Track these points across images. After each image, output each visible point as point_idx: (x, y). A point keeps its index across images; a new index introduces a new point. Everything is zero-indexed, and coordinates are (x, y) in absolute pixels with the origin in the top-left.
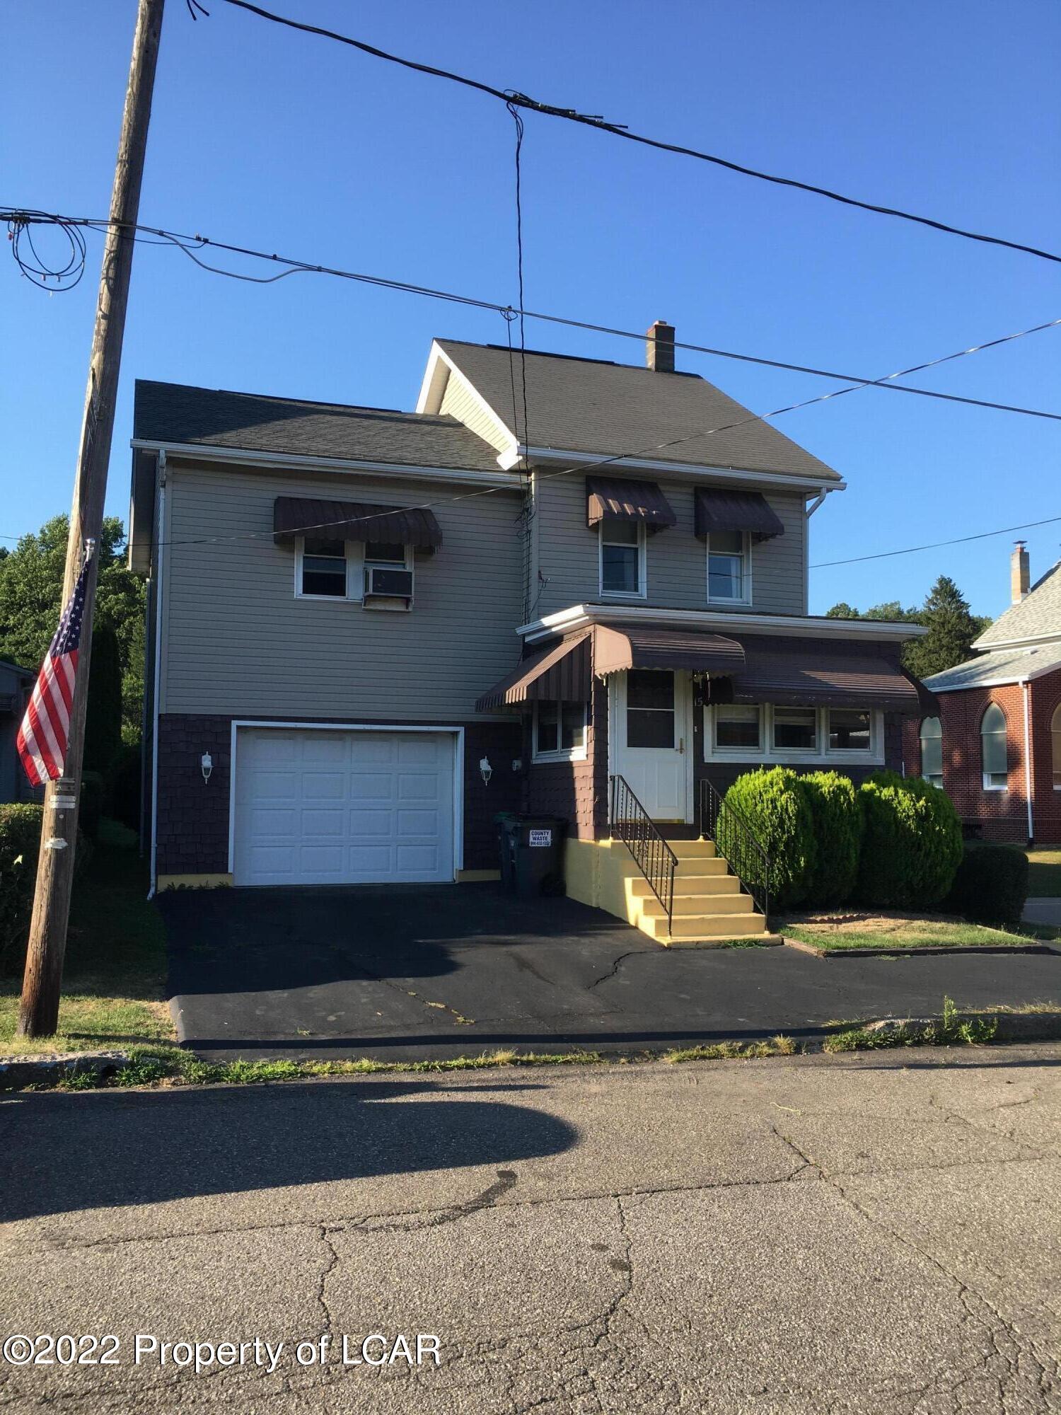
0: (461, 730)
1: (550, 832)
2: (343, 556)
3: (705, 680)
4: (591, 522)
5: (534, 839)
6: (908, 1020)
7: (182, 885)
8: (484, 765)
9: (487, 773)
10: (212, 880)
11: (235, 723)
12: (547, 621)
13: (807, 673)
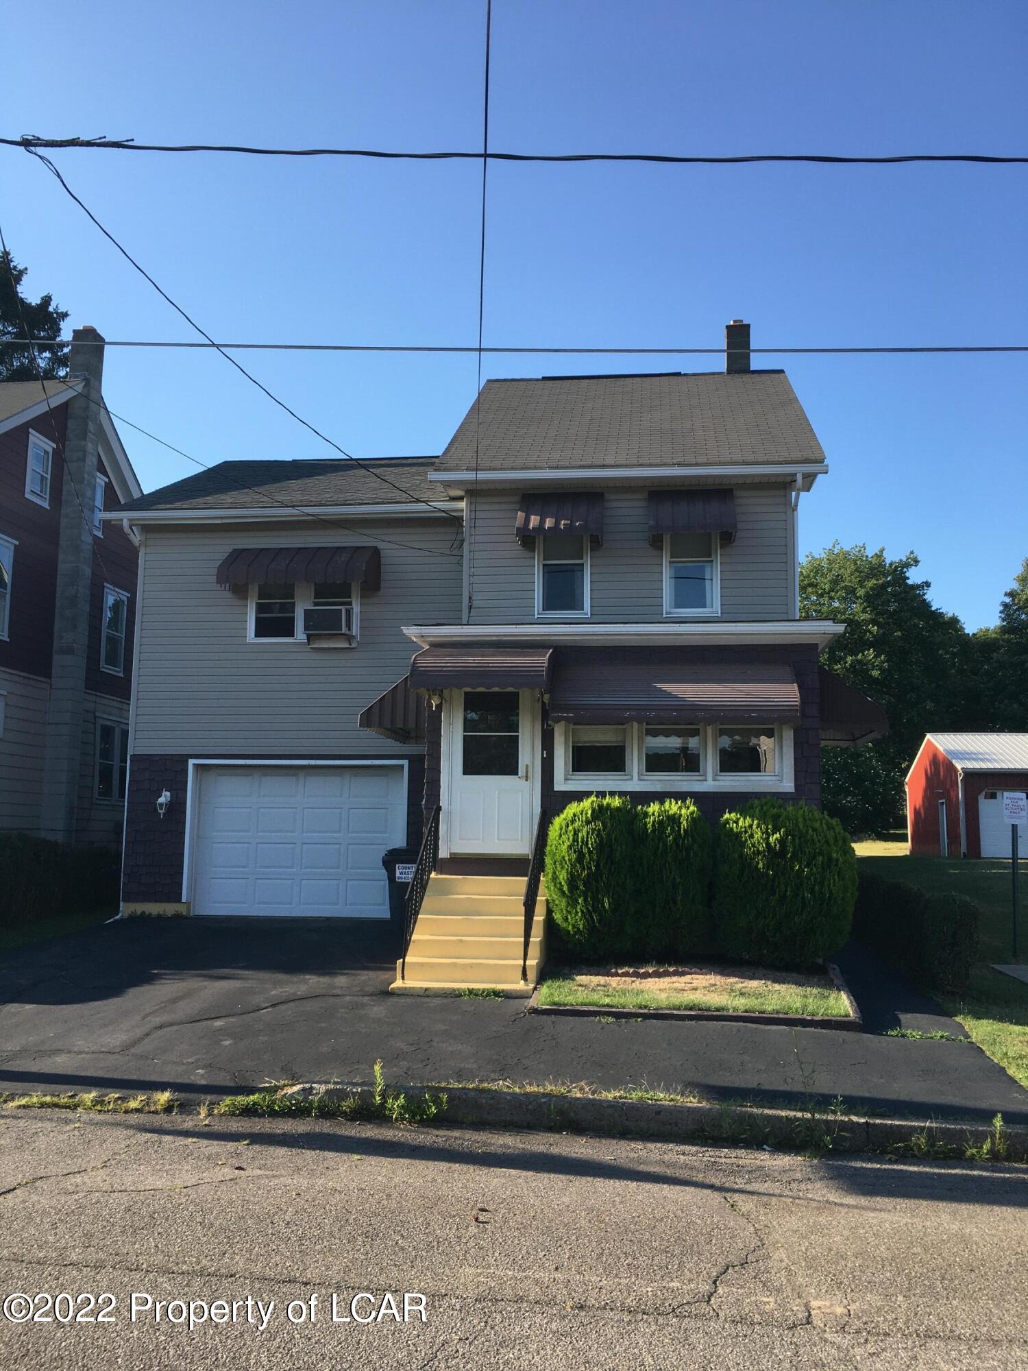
0: (405, 763)
2: (293, 599)
5: (401, 873)
6: (331, 1086)
7: (143, 913)
10: (169, 909)
11: (191, 762)
13: (659, 686)
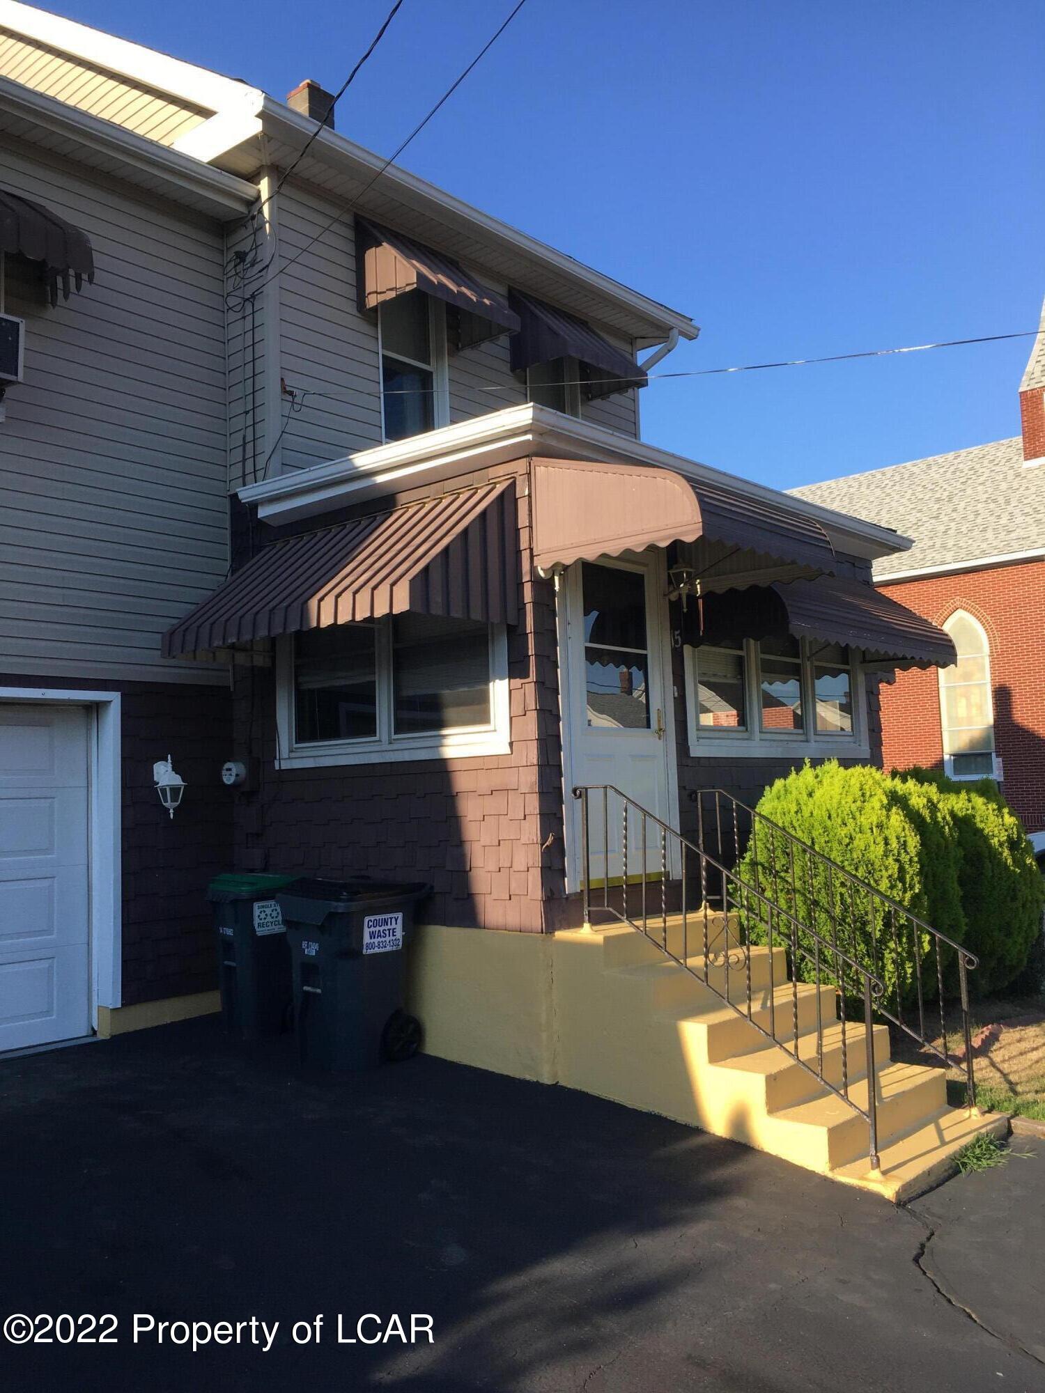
0: (114, 697)
1: (400, 915)
3: (692, 598)
4: (372, 301)
5: (372, 935)
8: (165, 774)
9: (175, 790)
12: (364, 460)
